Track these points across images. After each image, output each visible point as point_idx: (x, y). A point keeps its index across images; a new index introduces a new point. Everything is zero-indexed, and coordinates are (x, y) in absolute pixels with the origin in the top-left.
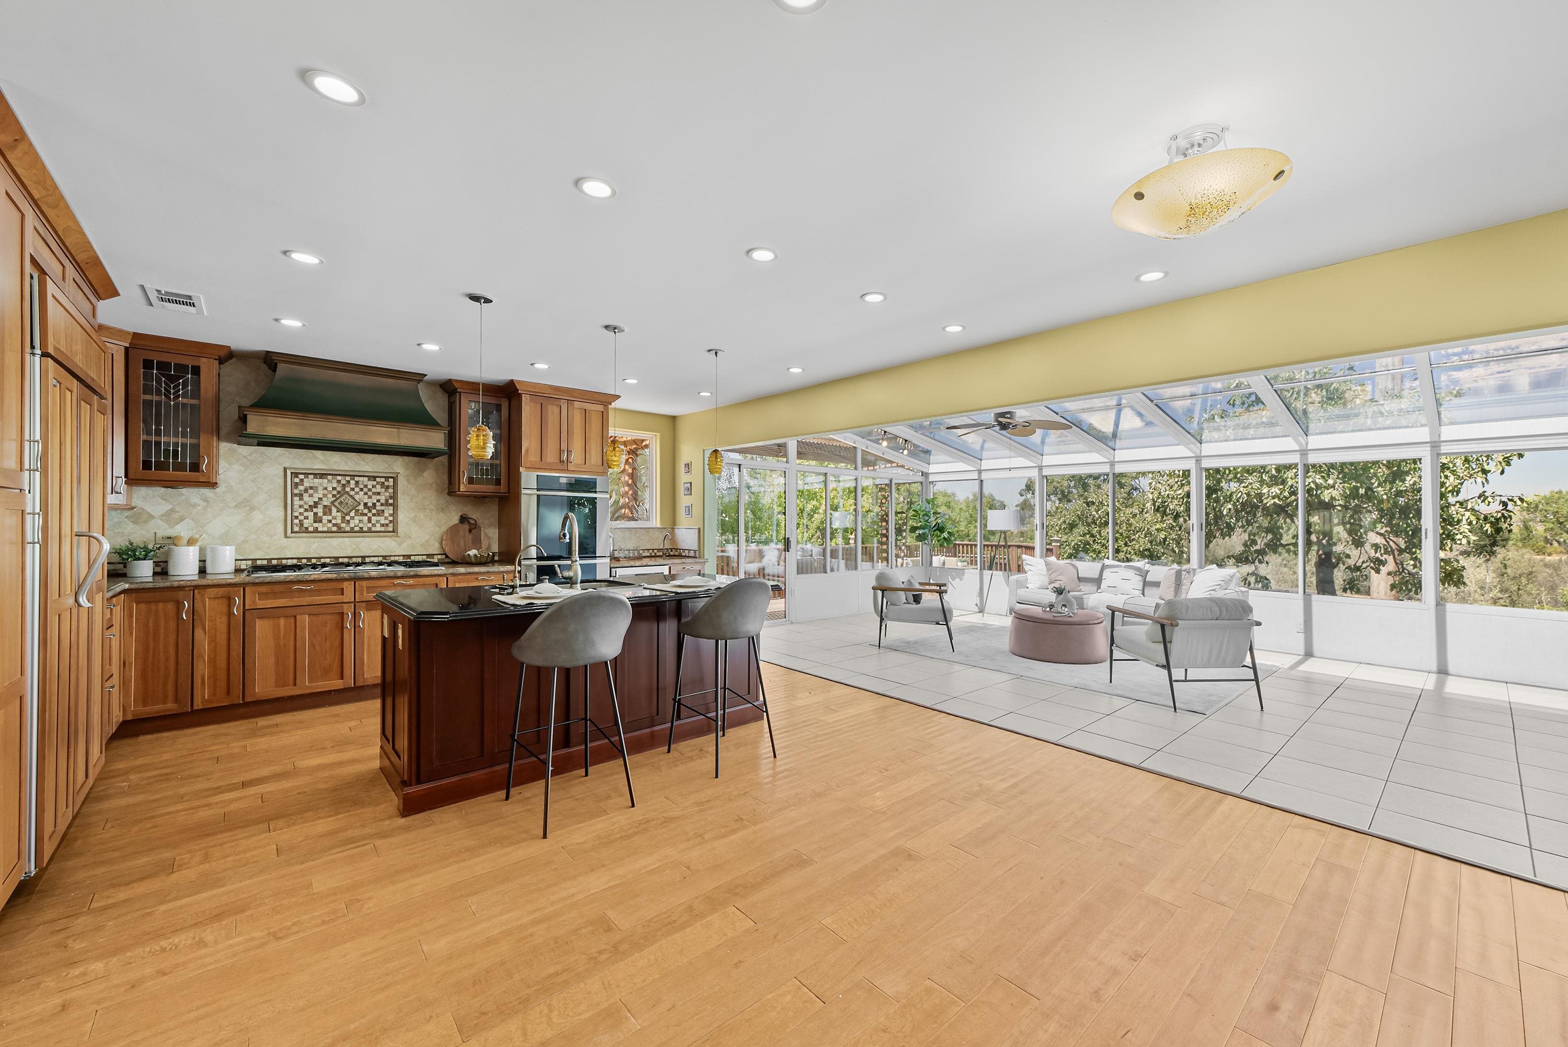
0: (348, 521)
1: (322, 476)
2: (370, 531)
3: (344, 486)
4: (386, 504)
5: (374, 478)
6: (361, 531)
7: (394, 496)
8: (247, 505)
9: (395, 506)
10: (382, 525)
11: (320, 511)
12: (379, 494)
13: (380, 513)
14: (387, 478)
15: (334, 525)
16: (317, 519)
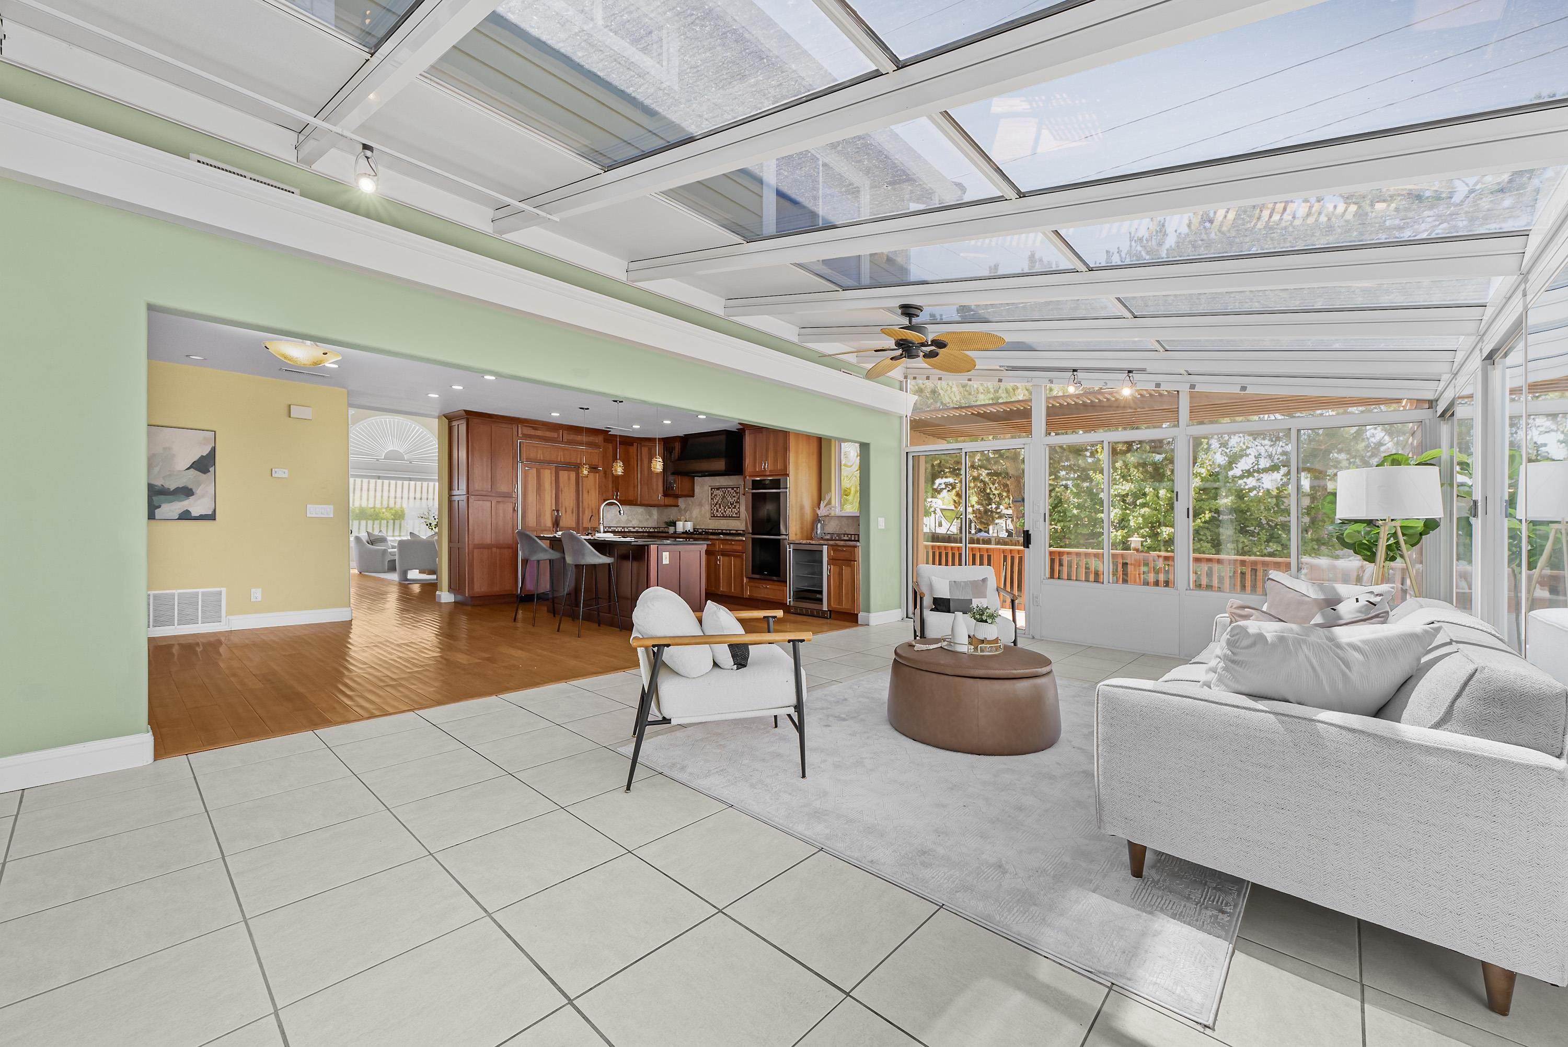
0: (725, 512)
1: (718, 489)
2: (732, 517)
3: (724, 493)
4: (737, 502)
5: (733, 488)
6: (729, 517)
7: (739, 498)
8: (701, 505)
9: (739, 502)
10: (736, 514)
11: (718, 506)
12: (734, 497)
13: (735, 507)
14: (737, 488)
15: (722, 513)
16: (717, 511)
